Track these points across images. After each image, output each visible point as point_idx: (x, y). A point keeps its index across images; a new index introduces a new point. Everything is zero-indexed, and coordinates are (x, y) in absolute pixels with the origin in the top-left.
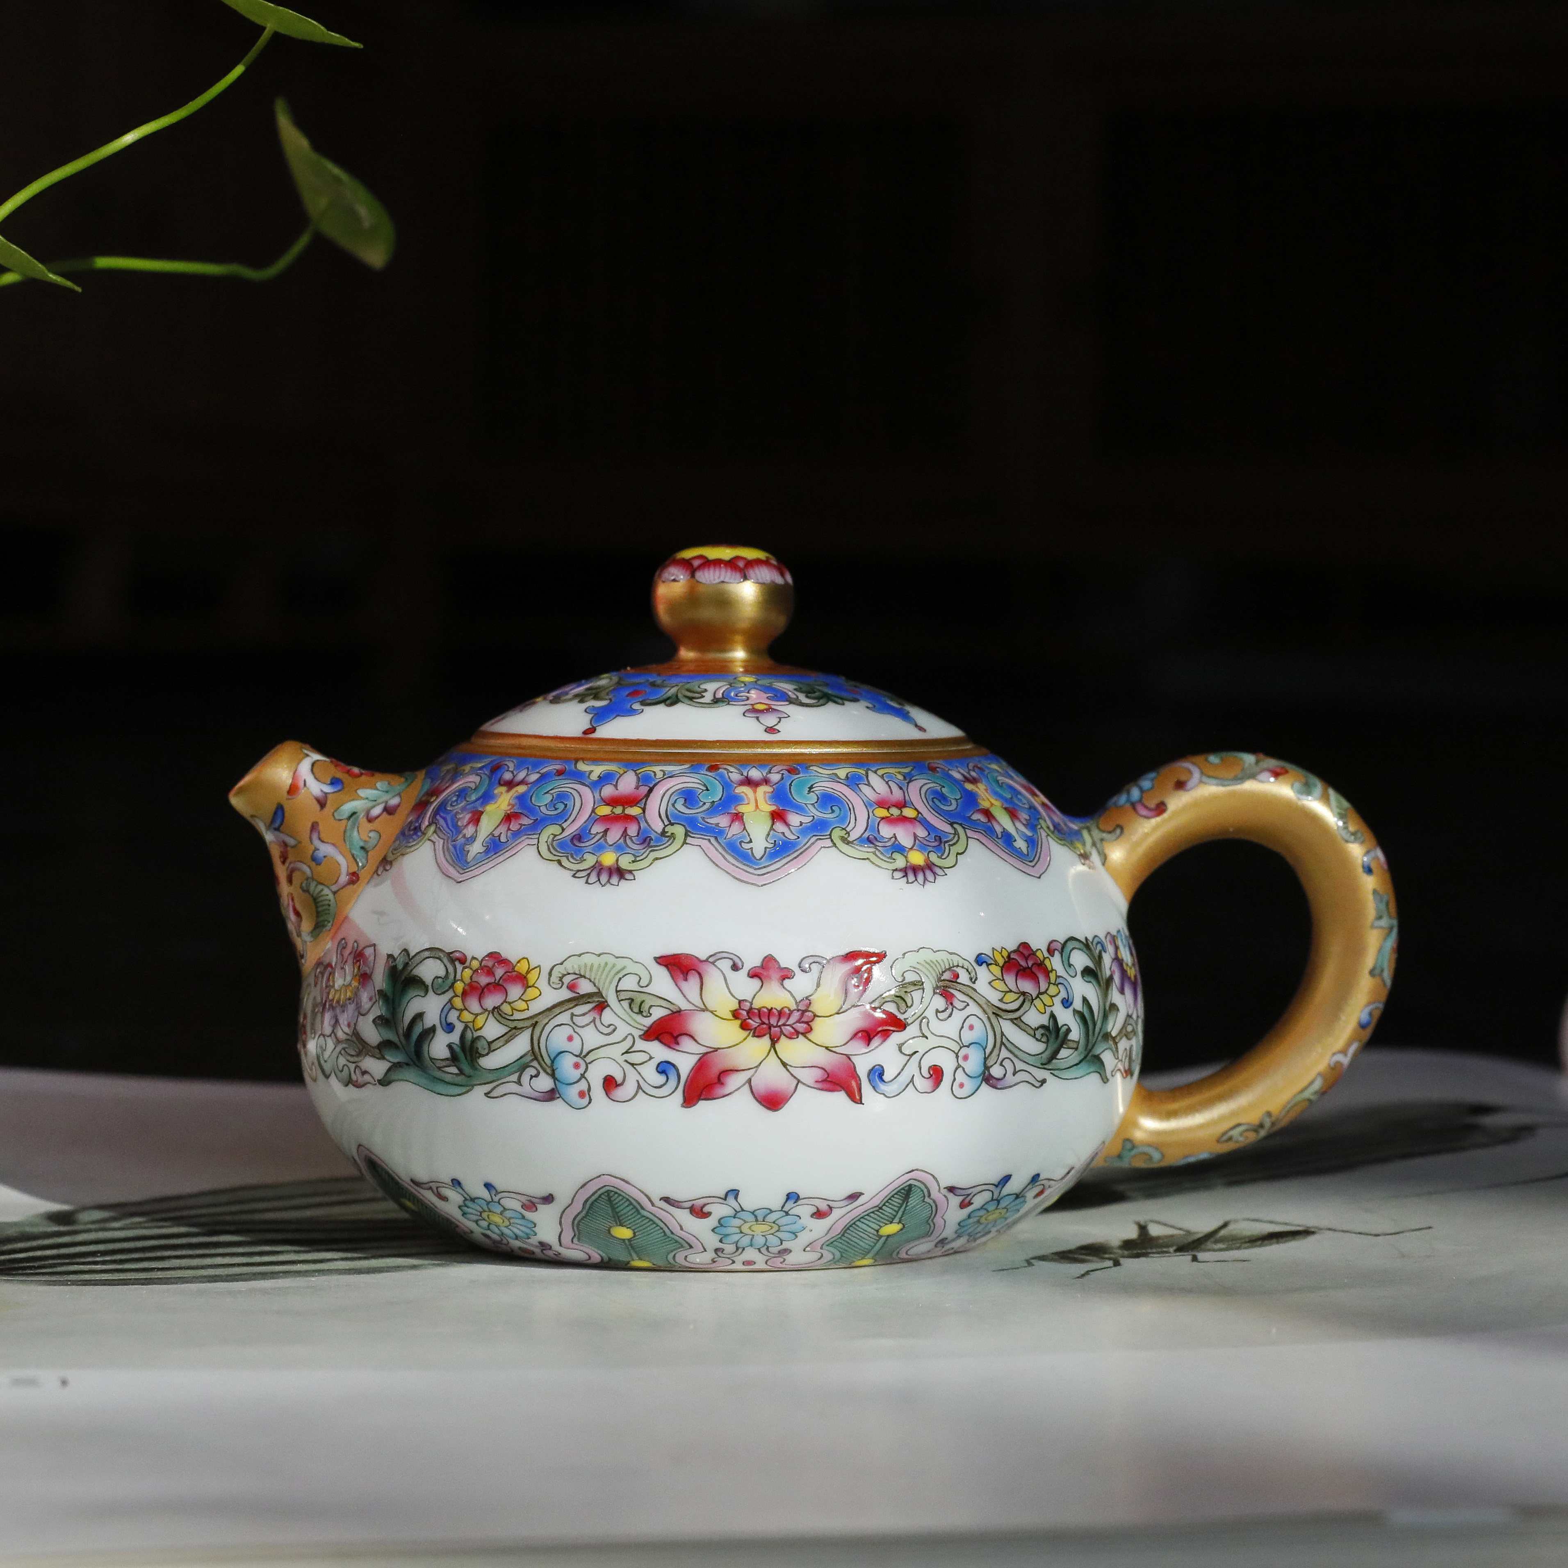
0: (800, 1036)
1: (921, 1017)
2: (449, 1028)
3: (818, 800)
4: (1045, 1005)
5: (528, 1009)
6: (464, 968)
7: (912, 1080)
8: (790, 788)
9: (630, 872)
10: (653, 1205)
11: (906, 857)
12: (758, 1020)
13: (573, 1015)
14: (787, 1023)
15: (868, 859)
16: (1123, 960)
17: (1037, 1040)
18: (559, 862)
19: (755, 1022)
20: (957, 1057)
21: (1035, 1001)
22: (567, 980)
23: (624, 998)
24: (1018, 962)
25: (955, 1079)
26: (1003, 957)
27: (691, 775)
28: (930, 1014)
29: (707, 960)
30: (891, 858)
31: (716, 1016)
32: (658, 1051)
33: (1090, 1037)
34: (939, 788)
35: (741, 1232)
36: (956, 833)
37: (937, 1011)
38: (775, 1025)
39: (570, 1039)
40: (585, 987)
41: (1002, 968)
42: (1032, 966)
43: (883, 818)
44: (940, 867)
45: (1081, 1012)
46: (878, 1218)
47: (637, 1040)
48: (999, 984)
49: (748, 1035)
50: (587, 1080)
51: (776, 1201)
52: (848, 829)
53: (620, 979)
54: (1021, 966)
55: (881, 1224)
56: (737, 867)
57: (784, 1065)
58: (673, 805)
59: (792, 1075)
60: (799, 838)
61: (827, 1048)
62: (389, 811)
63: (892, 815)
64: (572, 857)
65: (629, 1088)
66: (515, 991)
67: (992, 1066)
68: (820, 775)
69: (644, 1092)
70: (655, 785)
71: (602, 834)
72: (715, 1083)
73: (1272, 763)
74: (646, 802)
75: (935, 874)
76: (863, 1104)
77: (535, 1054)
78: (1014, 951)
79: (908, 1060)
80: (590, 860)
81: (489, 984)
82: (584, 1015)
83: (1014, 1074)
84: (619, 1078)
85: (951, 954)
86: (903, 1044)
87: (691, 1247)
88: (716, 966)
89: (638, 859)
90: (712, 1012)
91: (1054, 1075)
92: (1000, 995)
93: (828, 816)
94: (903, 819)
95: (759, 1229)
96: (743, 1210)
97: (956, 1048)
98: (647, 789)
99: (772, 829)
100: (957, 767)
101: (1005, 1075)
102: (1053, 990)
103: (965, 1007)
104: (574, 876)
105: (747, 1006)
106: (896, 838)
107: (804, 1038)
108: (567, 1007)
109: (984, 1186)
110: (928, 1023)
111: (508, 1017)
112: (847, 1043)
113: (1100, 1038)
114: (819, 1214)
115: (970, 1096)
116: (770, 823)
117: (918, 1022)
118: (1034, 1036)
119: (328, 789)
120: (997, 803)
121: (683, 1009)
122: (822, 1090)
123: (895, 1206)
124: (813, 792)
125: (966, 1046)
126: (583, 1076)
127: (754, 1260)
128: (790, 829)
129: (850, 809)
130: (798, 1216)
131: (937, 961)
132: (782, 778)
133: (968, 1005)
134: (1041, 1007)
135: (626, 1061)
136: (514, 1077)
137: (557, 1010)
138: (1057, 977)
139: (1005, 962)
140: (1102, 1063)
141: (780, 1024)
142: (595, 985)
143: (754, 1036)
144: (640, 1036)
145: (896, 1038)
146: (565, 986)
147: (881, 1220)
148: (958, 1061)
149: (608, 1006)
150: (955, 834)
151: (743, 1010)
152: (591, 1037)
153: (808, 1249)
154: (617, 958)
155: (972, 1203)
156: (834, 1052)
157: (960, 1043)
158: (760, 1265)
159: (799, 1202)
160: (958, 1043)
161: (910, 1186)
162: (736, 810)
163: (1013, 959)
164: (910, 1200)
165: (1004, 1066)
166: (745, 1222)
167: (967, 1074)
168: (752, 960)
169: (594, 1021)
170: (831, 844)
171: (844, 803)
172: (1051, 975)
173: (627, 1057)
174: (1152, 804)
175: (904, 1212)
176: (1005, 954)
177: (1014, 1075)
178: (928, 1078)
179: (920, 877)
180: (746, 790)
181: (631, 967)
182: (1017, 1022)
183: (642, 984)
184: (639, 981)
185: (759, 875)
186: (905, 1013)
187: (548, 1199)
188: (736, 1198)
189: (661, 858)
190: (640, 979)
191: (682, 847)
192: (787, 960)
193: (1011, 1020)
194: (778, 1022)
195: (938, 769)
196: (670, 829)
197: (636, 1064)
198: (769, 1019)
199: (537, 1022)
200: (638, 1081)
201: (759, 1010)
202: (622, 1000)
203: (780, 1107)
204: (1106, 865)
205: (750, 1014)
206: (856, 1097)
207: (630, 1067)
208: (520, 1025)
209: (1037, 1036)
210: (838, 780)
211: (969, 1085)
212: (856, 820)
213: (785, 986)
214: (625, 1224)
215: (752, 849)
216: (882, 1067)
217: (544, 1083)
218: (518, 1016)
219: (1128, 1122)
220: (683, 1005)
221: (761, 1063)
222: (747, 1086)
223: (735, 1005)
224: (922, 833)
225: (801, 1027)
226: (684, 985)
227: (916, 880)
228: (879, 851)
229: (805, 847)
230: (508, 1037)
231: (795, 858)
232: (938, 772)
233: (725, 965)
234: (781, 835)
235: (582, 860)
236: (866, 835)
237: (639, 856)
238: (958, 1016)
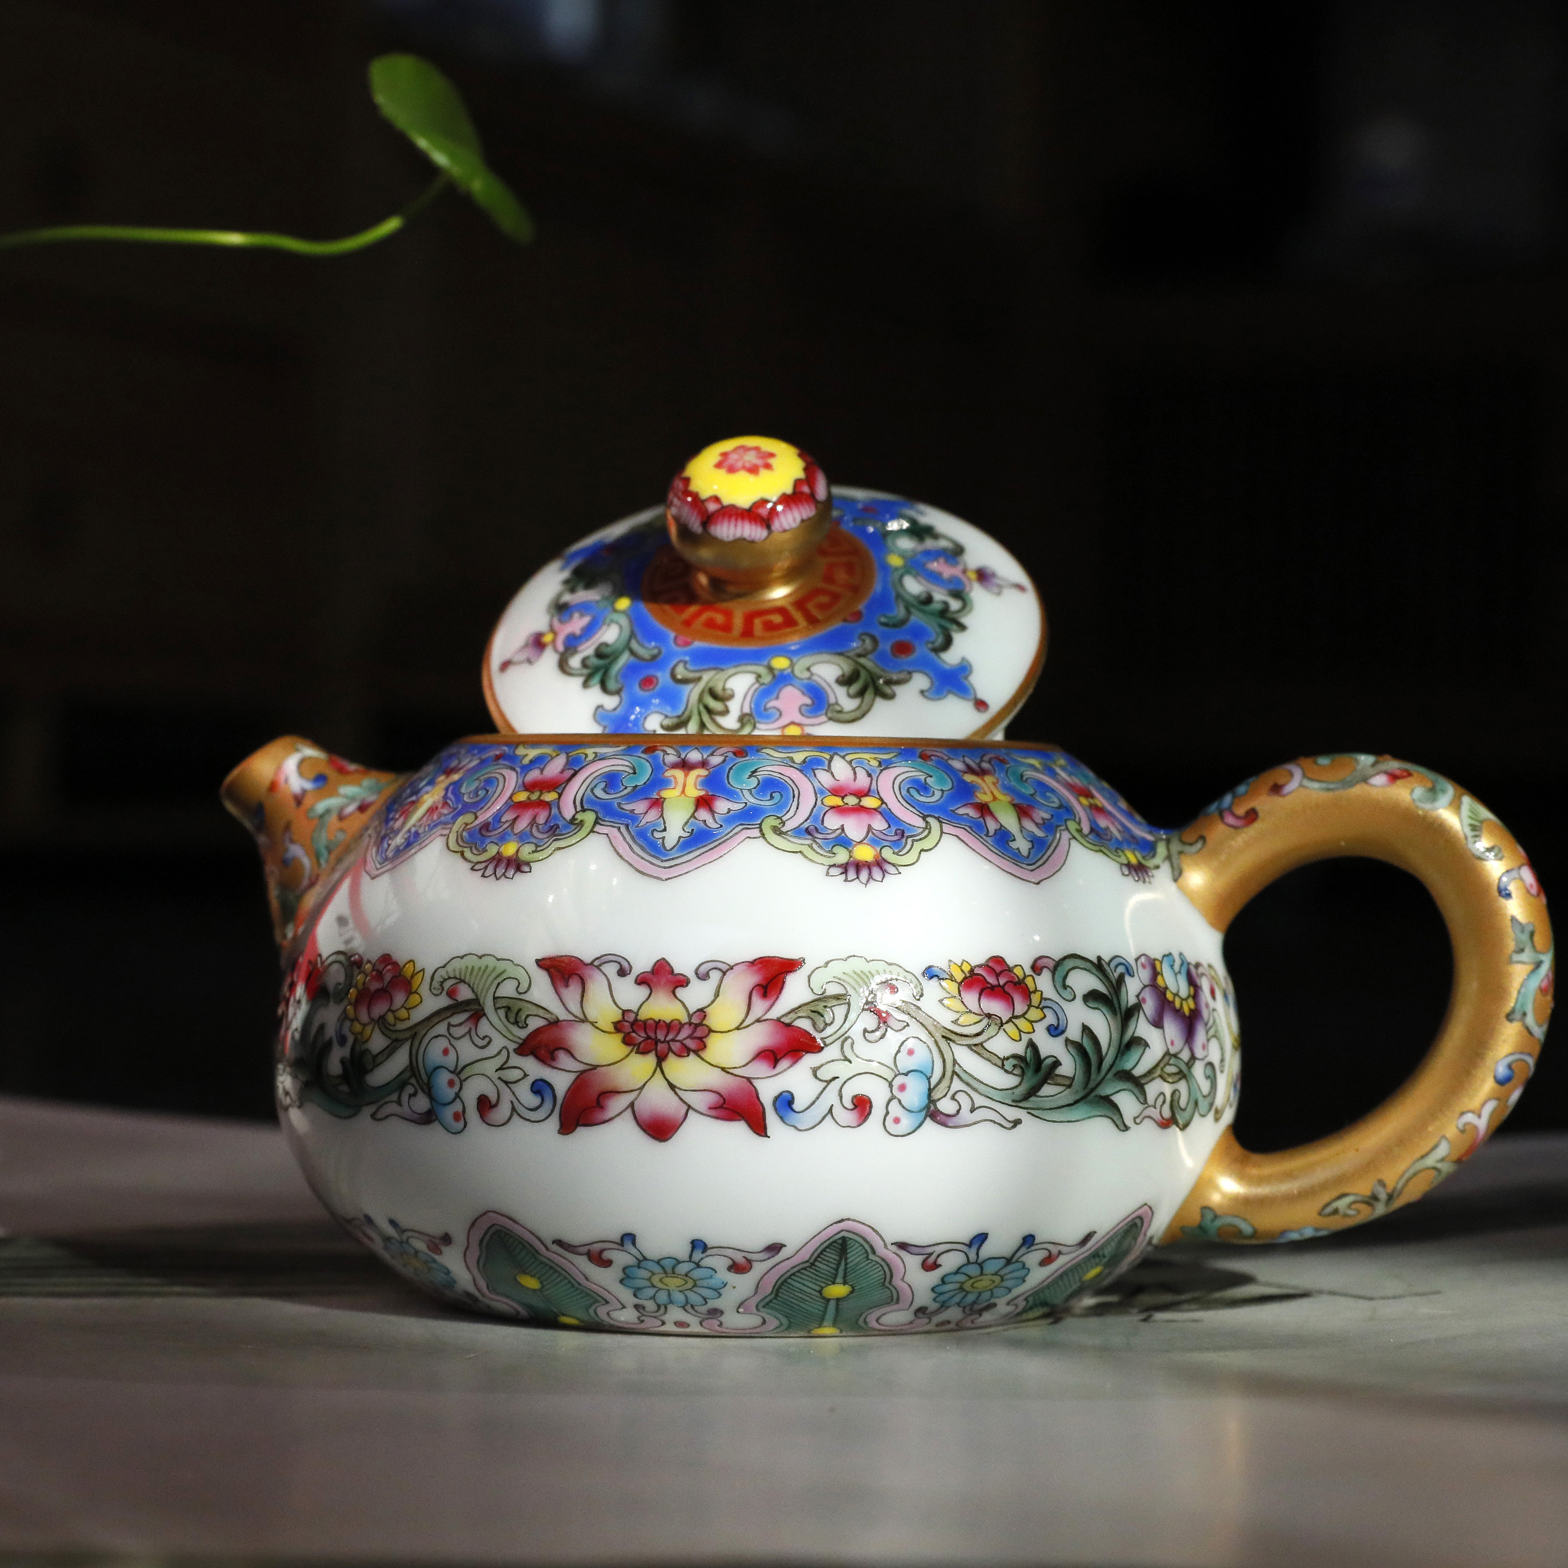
0: (692, 1055)
1: (844, 1037)
2: (342, 1040)
3: (758, 785)
4: (1020, 1031)
5: (409, 1018)
6: (360, 973)
7: (830, 1111)
8: (729, 772)
9: (528, 864)
10: (547, 1249)
11: (850, 852)
12: (643, 1035)
13: (449, 1025)
14: (677, 1039)
15: (800, 852)
16: (1166, 988)
17: (1006, 1071)
18: (462, 854)
19: (639, 1036)
20: (891, 1086)
21: (1005, 1026)
22: (447, 985)
23: (500, 1006)
24: (985, 979)
25: (887, 1113)
26: (963, 971)
27: (624, 758)
28: (856, 1033)
29: (592, 963)
30: (830, 852)
31: (597, 1028)
32: (534, 1068)
33: (1093, 1076)
34: (922, 778)
35: (654, 1286)
36: (928, 827)
37: (865, 1031)
38: (662, 1039)
39: (446, 1052)
40: (465, 993)
41: (960, 984)
42: (1005, 984)
43: (832, 807)
44: (894, 865)
45: (1077, 1042)
46: (813, 1276)
47: (512, 1054)
48: (955, 1004)
49: (631, 1051)
50: (462, 1100)
51: (682, 1250)
52: (784, 819)
53: (499, 984)
54: (988, 983)
55: (823, 1285)
56: (642, 858)
57: (672, 1087)
58: (592, 790)
59: (681, 1099)
60: (721, 826)
61: (723, 1069)
62: (362, 808)
63: (847, 804)
64: (476, 849)
65: (504, 1111)
66: (399, 998)
67: (939, 1099)
68: (773, 758)
69: (519, 1115)
70: (581, 769)
71: (510, 822)
72: (594, 1107)
73: (1394, 765)
74: (565, 787)
75: (884, 872)
76: (769, 1137)
77: (412, 1069)
78: (980, 966)
79: (824, 1089)
80: (492, 850)
81: (378, 990)
82: (460, 1024)
83: (972, 1110)
84: (493, 1098)
85: (891, 964)
86: (819, 1067)
87: (607, 1302)
88: (601, 970)
89: (539, 849)
90: (592, 1024)
91: (1033, 1115)
92: (955, 1016)
93: (766, 803)
94: (860, 809)
95: (673, 1283)
96: (645, 1259)
97: (889, 1075)
98: (572, 772)
99: (693, 816)
100: (964, 757)
101: (958, 1111)
102: (1034, 1014)
103: (904, 1027)
104: (472, 869)
105: (631, 1017)
106: (843, 830)
107: (696, 1057)
108: (444, 1016)
109: (952, 1246)
110: (853, 1044)
111: (388, 1026)
112: (748, 1064)
113: (1110, 1075)
114: (736, 1268)
115: (909, 1134)
116: (692, 808)
117: (839, 1043)
118: (1002, 1067)
119: (308, 786)
120: (1004, 798)
121: (561, 1018)
122: (717, 1118)
123: (831, 1262)
124: (755, 776)
125: (903, 1074)
126: (457, 1096)
127: (689, 1322)
128: (713, 816)
129: (794, 797)
130: (713, 1269)
131: (869, 972)
132: (724, 761)
133: (908, 1025)
134: (1014, 1032)
135: (500, 1078)
136: (394, 1097)
137: (435, 1020)
138: (1042, 999)
139: (965, 978)
140: (1115, 1107)
141: (668, 1038)
142: (473, 991)
143: (637, 1053)
144: (515, 1050)
145: (809, 1060)
146: (444, 993)
147: (819, 1279)
148: (891, 1091)
149: (485, 1014)
150: (925, 829)
151: (627, 1021)
152: (467, 1051)
153: (741, 1310)
154: (498, 960)
155: (940, 1266)
156: (732, 1074)
157: (894, 1068)
158: (696, 1328)
159: (709, 1252)
160: (893, 1070)
161: (844, 1238)
162: (660, 796)
163: (978, 974)
164: (848, 1256)
165: (956, 1100)
166: (653, 1274)
167: (903, 1107)
168: (642, 964)
169: (469, 1032)
170: (759, 835)
171: (788, 788)
172: (1032, 996)
173: (501, 1073)
174: (1241, 811)
175: (846, 1269)
176: (966, 968)
177: (972, 1112)
178: (852, 1110)
179: (864, 875)
180: (679, 774)
181: (512, 971)
182: (978, 1049)
183: (520, 990)
184: (518, 987)
185: (665, 868)
186: (823, 1030)
187: (447, 1239)
188: (634, 1243)
189: (563, 848)
190: (519, 984)
191: (587, 835)
192: (683, 965)
193: (969, 1046)
194: (666, 1037)
195: (933, 758)
196: (580, 817)
197: (511, 1083)
198: (656, 1033)
199: (416, 1033)
200: (512, 1102)
201: (645, 1022)
202: (499, 1008)
203: (669, 1136)
204: (1180, 880)
205: (634, 1027)
206: (759, 1127)
207: (504, 1085)
208: (401, 1036)
209: (1006, 1067)
210: (792, 764)
211: (907, 1122)
212: (797, 808)
213: (677, 995)
214: (527, 1271)
215: (663, 838)
216: (792, 1095)
217: (422, 1103)
218: (401, 1026)
219: (1202, 1184)
220: (562, 1015)
221: (644, 1085)
222: (629, 1111)
223: (617, 1016)
224: (879, 824)
225: (690, 1043)
226: (564, 992)
227: (858, 878)
228: (817, 843)
229: (725, 838)
230: (389, 1051)
231: (712, 849)
232: (932, 760)
233: (611, 970)
234: (702, 824)
235: (485, 850)
236: (806, 825)
237: (540, 846)
238: (893, 1039)
